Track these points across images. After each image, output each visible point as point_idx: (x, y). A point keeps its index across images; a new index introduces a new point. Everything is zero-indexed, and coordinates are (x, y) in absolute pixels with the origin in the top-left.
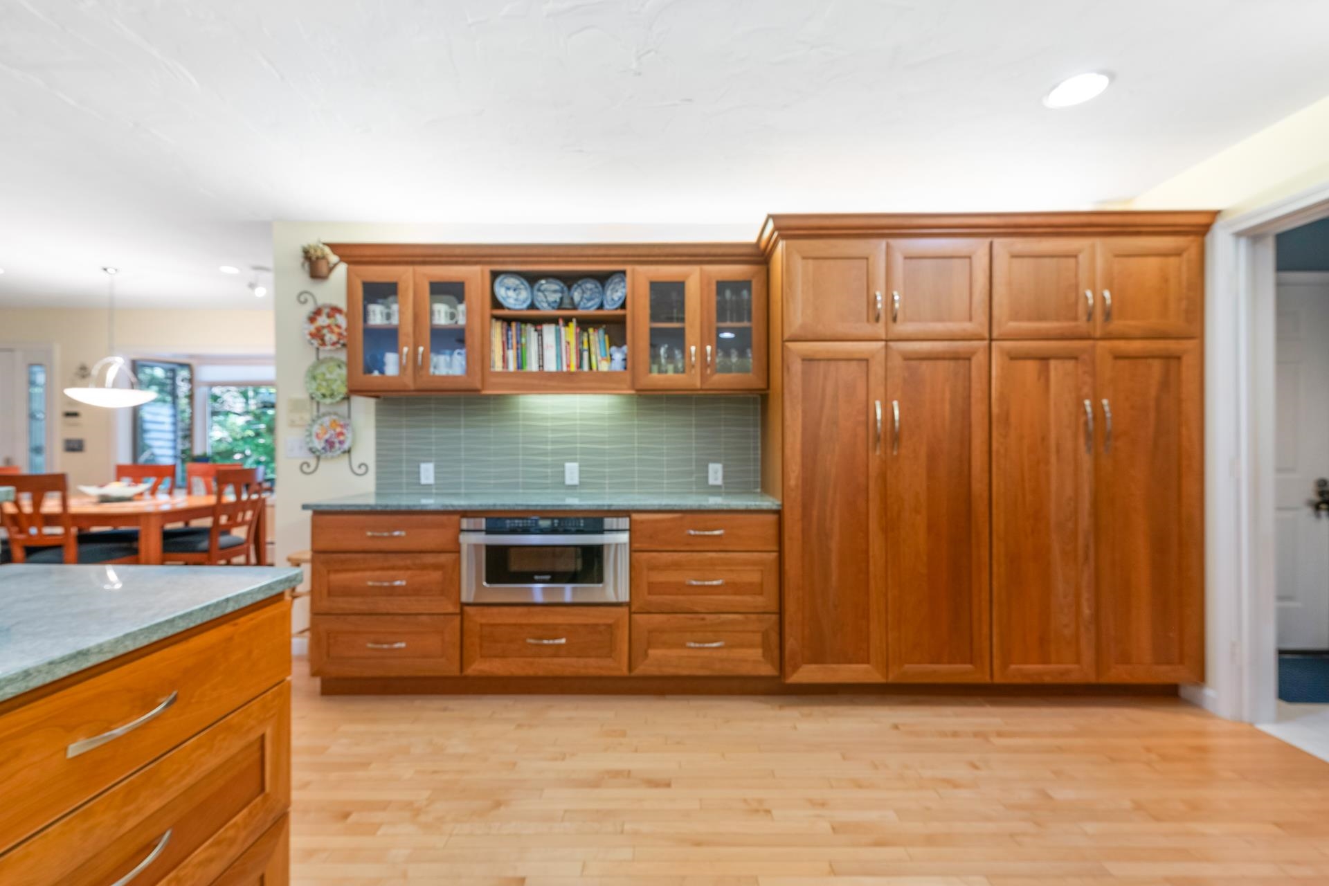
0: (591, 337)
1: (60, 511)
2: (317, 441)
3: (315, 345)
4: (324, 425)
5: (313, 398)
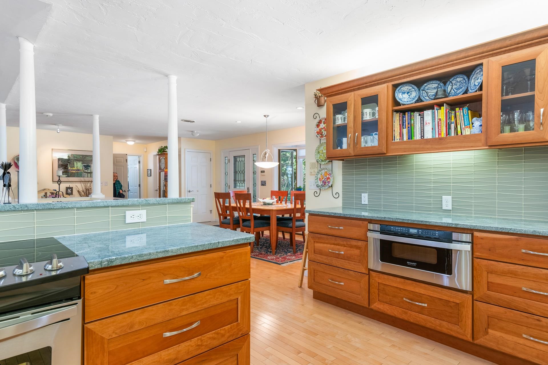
0: (457, 114)
1: (249, 207)
2: (319, 182)
3: (319, 137)
4: (322, 174)
5: (318, 162)
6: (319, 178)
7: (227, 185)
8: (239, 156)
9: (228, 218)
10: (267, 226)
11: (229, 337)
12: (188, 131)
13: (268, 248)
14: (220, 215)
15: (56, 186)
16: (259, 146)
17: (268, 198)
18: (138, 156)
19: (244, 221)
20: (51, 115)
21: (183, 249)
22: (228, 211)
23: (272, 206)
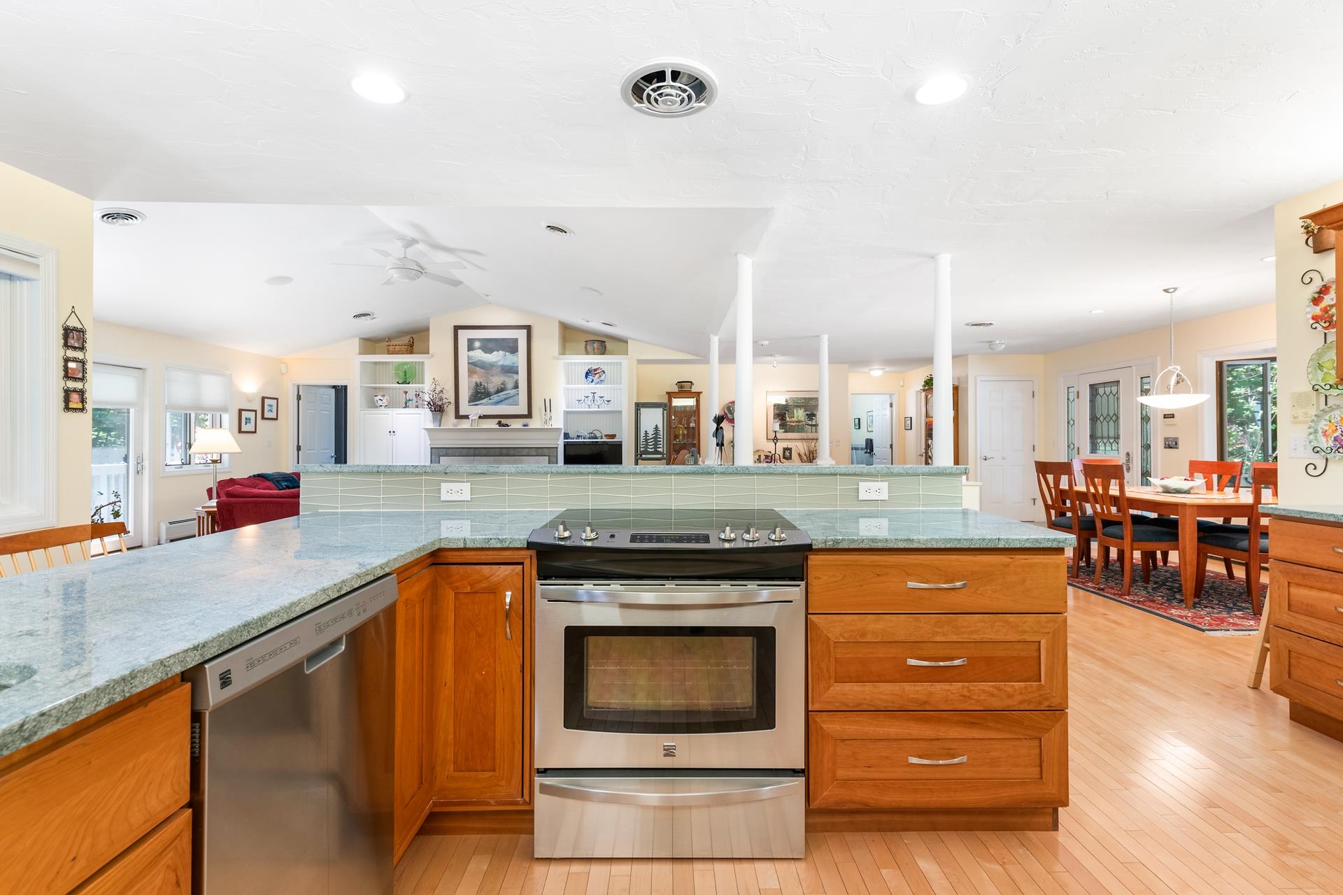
1: (1118, 494)
2: (1323, 439)
3: (1319, 328)
4: (1333, 421)
5: (1317, 390)
6: (1320, 431)
7: (1072, 446)
8: (1105, 384)
9: (1069, 514)
10: (1170, 541)
11: (1020, 703)
12: (980, 342)
13: (1175, 592)
14: (1047, 507)
15: (770, 447)
16: (1159, 358)
17: (1176, 477)
18: (888, 396)
19: (1107, 523)
20: (767, 343)
21: (937, 541)
22: (1068, 502)
23: (1188, 496)
